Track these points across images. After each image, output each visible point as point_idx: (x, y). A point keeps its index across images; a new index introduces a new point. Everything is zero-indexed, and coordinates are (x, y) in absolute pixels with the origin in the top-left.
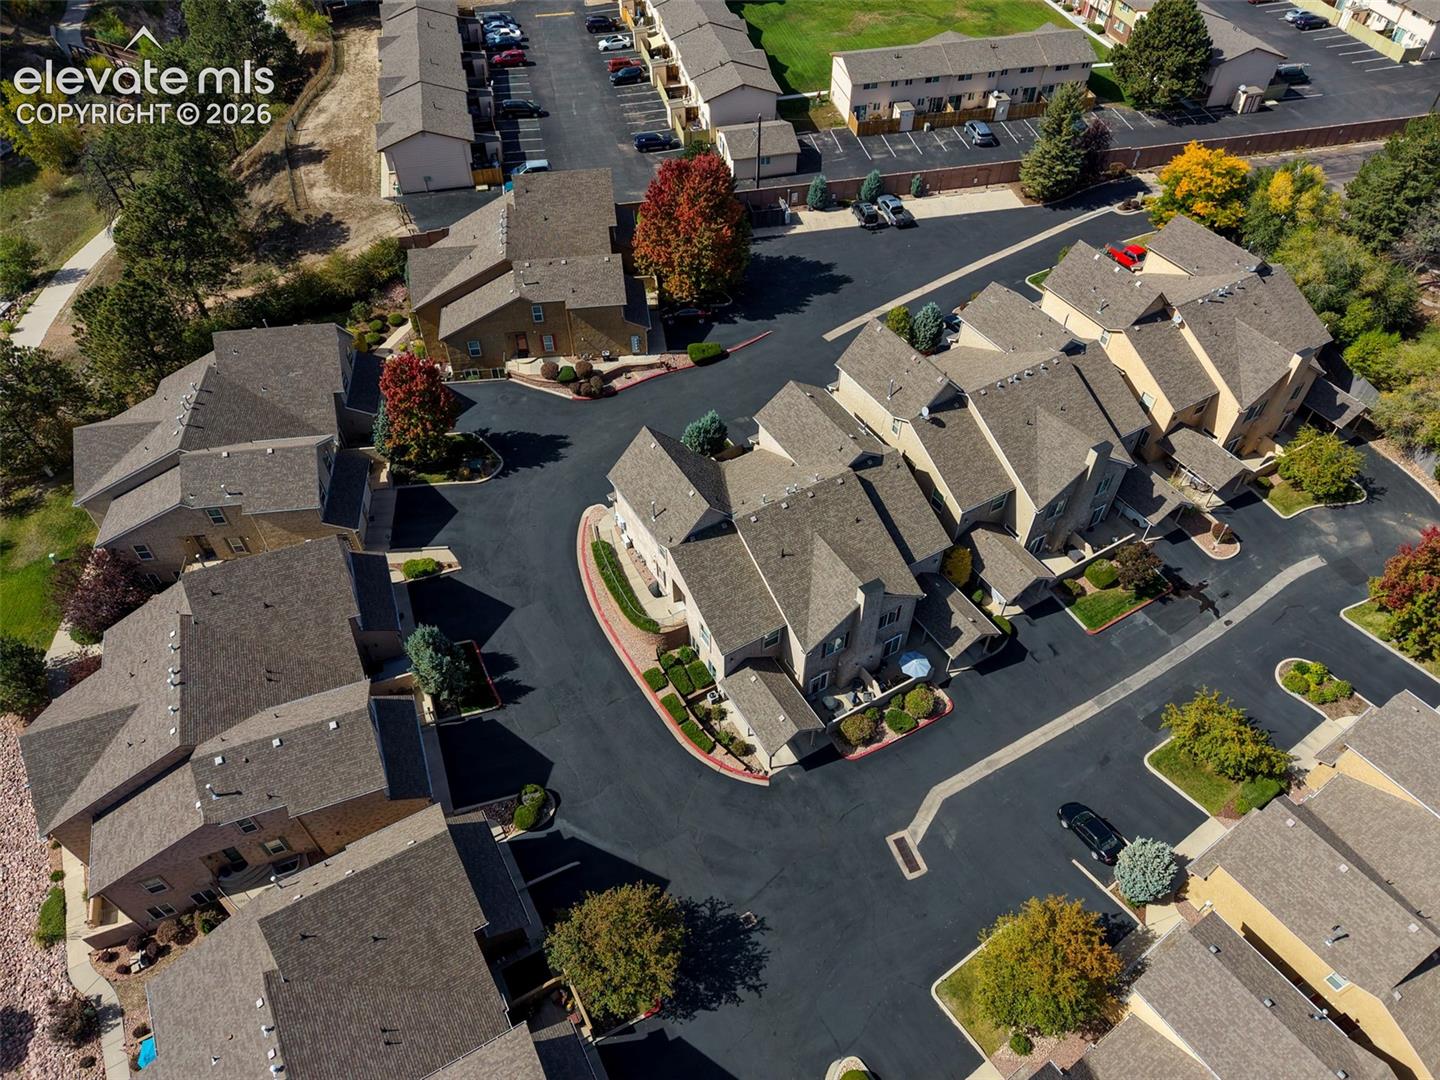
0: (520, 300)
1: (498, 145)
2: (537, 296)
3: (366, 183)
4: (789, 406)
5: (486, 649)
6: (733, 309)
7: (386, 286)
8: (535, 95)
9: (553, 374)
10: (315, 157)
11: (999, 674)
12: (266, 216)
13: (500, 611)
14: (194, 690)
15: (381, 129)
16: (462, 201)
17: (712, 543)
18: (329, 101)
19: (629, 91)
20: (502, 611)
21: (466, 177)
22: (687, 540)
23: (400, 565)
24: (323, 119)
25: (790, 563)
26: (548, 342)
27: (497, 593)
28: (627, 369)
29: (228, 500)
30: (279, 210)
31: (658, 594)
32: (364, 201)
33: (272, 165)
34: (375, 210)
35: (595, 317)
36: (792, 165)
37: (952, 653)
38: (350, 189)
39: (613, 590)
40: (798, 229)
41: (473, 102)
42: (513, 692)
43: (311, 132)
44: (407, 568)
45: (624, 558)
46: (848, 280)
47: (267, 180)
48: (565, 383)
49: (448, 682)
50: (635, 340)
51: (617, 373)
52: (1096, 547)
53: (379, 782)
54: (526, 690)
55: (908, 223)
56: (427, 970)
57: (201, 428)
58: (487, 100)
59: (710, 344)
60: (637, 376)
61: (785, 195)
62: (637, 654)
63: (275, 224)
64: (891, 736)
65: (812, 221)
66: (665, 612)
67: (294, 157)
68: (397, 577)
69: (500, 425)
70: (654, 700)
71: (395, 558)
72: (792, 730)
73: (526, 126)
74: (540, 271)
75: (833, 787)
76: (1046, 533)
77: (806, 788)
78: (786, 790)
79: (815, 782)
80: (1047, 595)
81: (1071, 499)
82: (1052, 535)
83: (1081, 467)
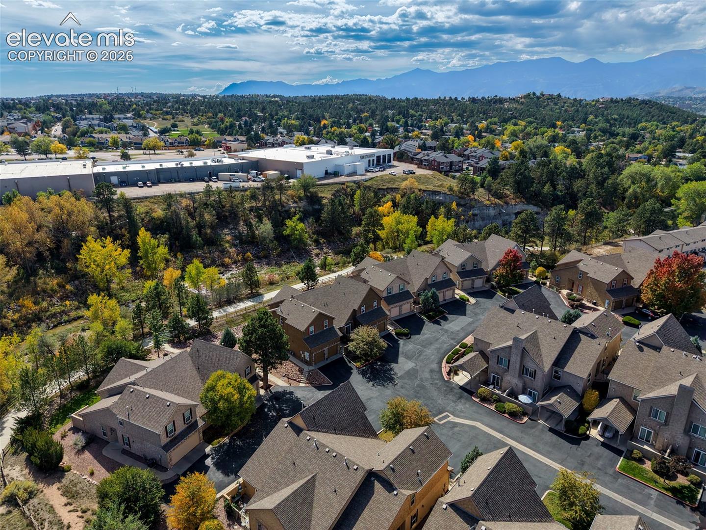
5: (447, 315)
9: (568, 296)
13: (462, 314)
26: (580, 288)
27: (468, 313)
35: (596, 283)
50: (607, 302)
59: (636, 320)
64: (492, 407)
74: (592, 262)
75: (457, 396)
76: (653, 429)
77: (452, 389)
78: (447, 384)
79: (456, 391)
80: (623, 448)
81: (669, 416)
82: (657, 435)
83: (674, 394)
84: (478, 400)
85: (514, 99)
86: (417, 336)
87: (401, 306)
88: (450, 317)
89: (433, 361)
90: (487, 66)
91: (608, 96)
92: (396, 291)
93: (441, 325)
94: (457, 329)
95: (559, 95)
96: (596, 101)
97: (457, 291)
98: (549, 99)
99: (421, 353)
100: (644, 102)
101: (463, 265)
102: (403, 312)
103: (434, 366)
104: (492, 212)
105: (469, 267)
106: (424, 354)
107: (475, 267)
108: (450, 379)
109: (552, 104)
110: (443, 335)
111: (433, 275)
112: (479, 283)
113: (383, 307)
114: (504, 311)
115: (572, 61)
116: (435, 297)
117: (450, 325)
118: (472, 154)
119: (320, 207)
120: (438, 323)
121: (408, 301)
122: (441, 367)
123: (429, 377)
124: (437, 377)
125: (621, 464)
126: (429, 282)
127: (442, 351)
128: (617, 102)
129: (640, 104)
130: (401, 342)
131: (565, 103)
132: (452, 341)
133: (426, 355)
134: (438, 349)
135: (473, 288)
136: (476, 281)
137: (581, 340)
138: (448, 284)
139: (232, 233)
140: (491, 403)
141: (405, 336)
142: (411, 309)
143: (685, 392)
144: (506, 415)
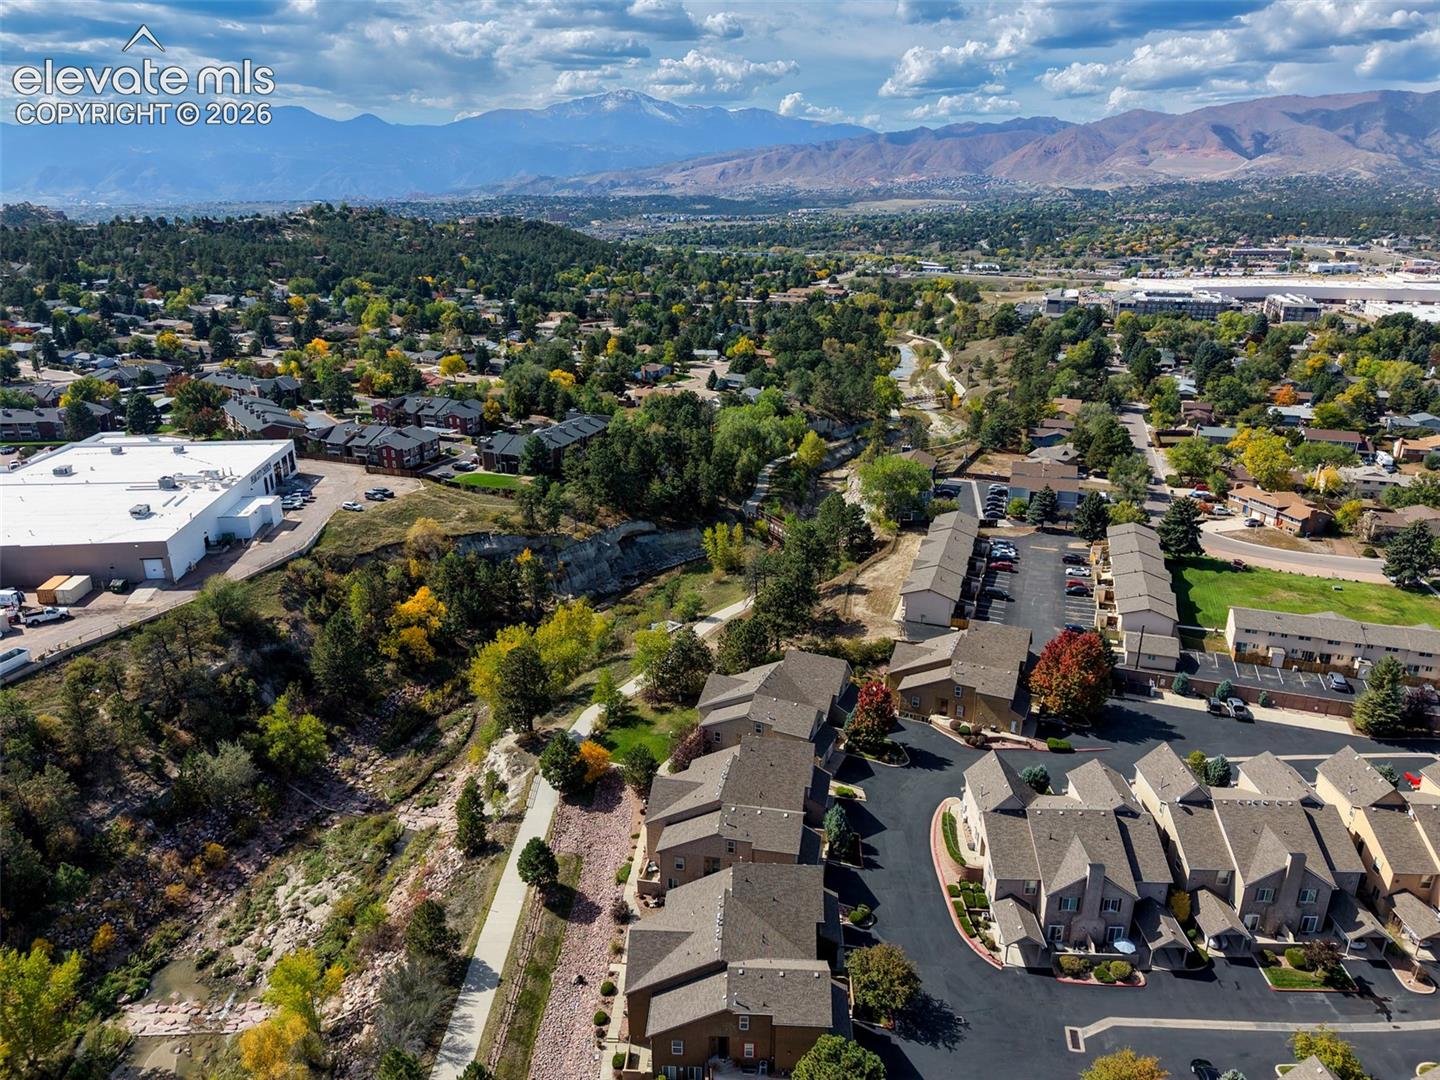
0: (950, 680)
1: (973, 609)
2: (960, 681)
3: (886, 609)
4: (1090, 772)
5: (865, 841)
6: (1090, 730)
7: (878, 663)
8: (1010, 589)
9: (956, 728)
10: (863, 591)
11: (1190, 983)
12: (825, 614)
13: (878, 827)
14: (730, 783)
15: (906, 584)
16: (939, 629)
17: (1010, 818)
18: (882, 567)
19: (1076, 600)
20: (880, 828)
21: (947, 622)
22: (995, 811)
23: (835, 787)
24: (875, 574)
25: (1054, 845)
26: (960, 709)
27: (881, 819)
28: (1004, 740)
29: (767, 721)
30: (834, 613)
31: (972, 848)
32: (883, 619)
33: (838, 590)
34: (886, 625)
35: (991, 701)
36: (1172, 665)
37: (1152, 946)
38: (877, 611)
39: (946, 837)
40: (1159, 701)
41: (966, 583)
42: (871, 865)
43: (866, 579)
44: (838, 791)
45: (960, 826)
46: (1182, 738)
47: (832, 597)
48: (962, 734)
49: (841, 837)
50: (1014, 724)
51: (996, 740)
52: (1296, 939)
53: (796, 851)
54: (878, 867)
55: (1249, 720)
56: (790, 928)
57: (765, 688)
58: (976, 584)
59: (1064, 742)
60: (1009, 745)
61: (1156, 680)
62: (948, 875)
63: (829, 618)
64: (1093, 980)
65: (1171, 699)
66: (973, 859)
67: (851, 589)
68: (832, 793)
69: (914, 743)
70: (949, 901)
71: (834, 784)
72: (1023, 934)
73: (996, 603)
74: (967, 668)
75: (1041, 988)
76: (1258, 914)
77: (1024, 981)
78: (1010, 976)
80: (1248, 955)
81: (1277, 891)
82: (1264, 918)
83: (1282, 866)
84: (1069, 979)
85: (294, 220)
88: (871, 842)
93: (881, 867)
94: (908, 861)
98: (364, 219)
104: (591, 551)
107: (819, 725)
108: (1002, 963)
109: (373, 228)
110: (906, 885)
117: (893, 860)
119: (274, 646)
120: (875, 865)
122: (974, 953)
123: (981, 979)
125: (1270, 980)
127: (940, 917)
130: (875, 935)
137: (1126, 826)
139: (121, 807)
140: (1086, 976)
143: (1299, 859)
144: (1119, 983)
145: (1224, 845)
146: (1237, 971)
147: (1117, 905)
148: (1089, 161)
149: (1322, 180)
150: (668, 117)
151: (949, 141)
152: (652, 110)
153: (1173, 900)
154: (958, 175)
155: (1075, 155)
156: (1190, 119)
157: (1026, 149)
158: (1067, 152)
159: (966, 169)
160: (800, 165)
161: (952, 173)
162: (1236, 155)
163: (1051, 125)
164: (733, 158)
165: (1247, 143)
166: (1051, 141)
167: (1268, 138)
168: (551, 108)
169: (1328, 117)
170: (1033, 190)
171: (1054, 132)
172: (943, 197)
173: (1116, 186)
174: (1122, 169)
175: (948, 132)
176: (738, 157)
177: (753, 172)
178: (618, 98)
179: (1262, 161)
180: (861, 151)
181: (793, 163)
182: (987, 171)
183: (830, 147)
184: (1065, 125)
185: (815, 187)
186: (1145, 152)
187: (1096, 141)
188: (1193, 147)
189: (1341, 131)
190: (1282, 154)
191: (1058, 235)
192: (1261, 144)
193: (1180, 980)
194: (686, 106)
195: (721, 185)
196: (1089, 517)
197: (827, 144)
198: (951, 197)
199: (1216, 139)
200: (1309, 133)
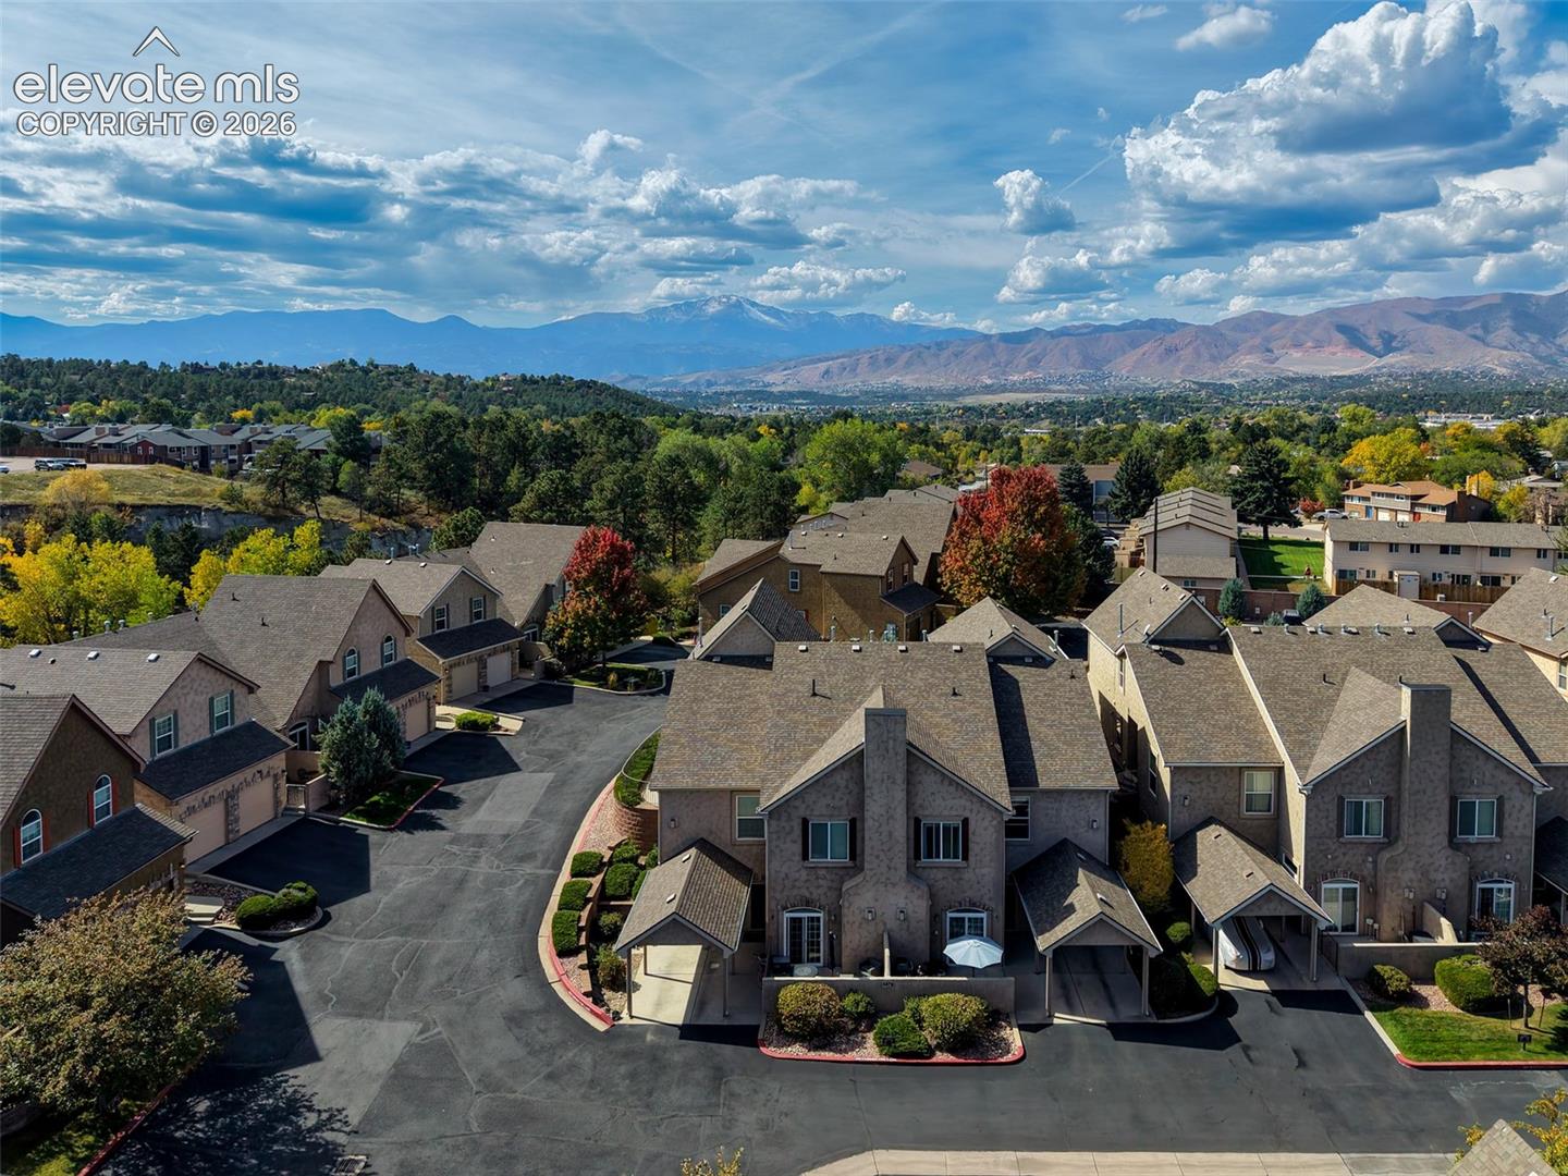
0: (779, 559)
5: (447, 788)
17: (740, 671)
37: (1045, 940)
54: (436, 827)
62: (597, 839)
64: (867, 1050)
74: (813, 539)
75: (699, 1074)
76: (1355, 877)
77: (655, 1057)
78: (621, 1046)
79: (677, 1058)
80: (1334, 983)
81: (1391, 807)
82: (1373, 892)
83: (1390, 724)
84: (797, 1051)
85: (306, 371)
86: (358, 902)
87: (231, 796)
88: (460, 790)
89: (495, 972)
90: (208, 318)
91: (515, 373)
92: (194, 730)
93: (443, 828)
94: (517, 819)
95: (412, 368)
96: (493, 380)
97: (440, 710)
99: (415, 965)
100: (583, 384)
101: (438, 613)
102: (245, 826)
103: (514, 991)
105: (459, 620)
106: (435, 960)
107: (478, 615)
108: (617, 1016)
110: (476, 857)
111: (349, 651)
112: (500, 667)
113: (149, 811)
114: (723, 667)
115: (412, 320)
116: (381, 722)
117: (482, 814)
118: (259, 438)
120: (432, 825)
121: (263, 766)
122: (545, 985)
123: (521, 1052)
124: (554, 1036)
125: (1394, 1039)
126: (336, 679)
127: (512, 916)
128: (533, 381)
129: (578, 388)
130: (289, 953)
131: (428, 382)
132: (528, 868)
133: (447, 962)
134: (491, 916)
135: (486, 688)
136: (491, 661)
137: (1017, 682)
138: (403, 678)
140: (851, 1039)
141: (298, 921)
142: (277, 802)
143: (1431, 701)
144: (940, 1057)
145: (1255, 715)
146: (1296, 1024)
147: (958, 839)
148: (1214, 359)
149: (1457, 374)
150: (773, 321)
151: (1065, 340)
152: (756, 314)
153: (1127, 848)
154: (1075, 372)
155: (1198, 355)
156: (1313, 320)
157: (1146, 347)
158: (1190, 349)
159: (1084, 367)
160: (908, 364)
161: (1070, 371)
162: (1365, 353)
163: (1170, 326)
164: (838, 358)
165: (1375, 342)
166: (1170, 340)
167: (1395, 337)
168: (649, 312)
169: (1454, 315)
170: (1156, 385)
171: (1173, 331)
172: (1061, 391)
173: (1241, 380)
174: (1248, 366)
175: (1064, 332)
176: (843, 357)
177: (858, 371)
178: (720, 303)
179: (1391, 359)
180: (973, 350)
181: (901, 362)
182: (1106, 369)
183: (940, 346)
184: (1185, 325)
185: (924, 385)
186: (1269, 351)
187: (1218, 340)
188: (1319, 345)
189: (1469, 330)
190: (1412, 352)
191: (1181, 414)
192: (1389, 344)
193: (1128, 1048)
194: (791, 311)
195: (825, 384)
196: (1128, 485)
197: (937, 344)
198: (1068, 391)
199: (1341, 337)
200: (1437, 332)
